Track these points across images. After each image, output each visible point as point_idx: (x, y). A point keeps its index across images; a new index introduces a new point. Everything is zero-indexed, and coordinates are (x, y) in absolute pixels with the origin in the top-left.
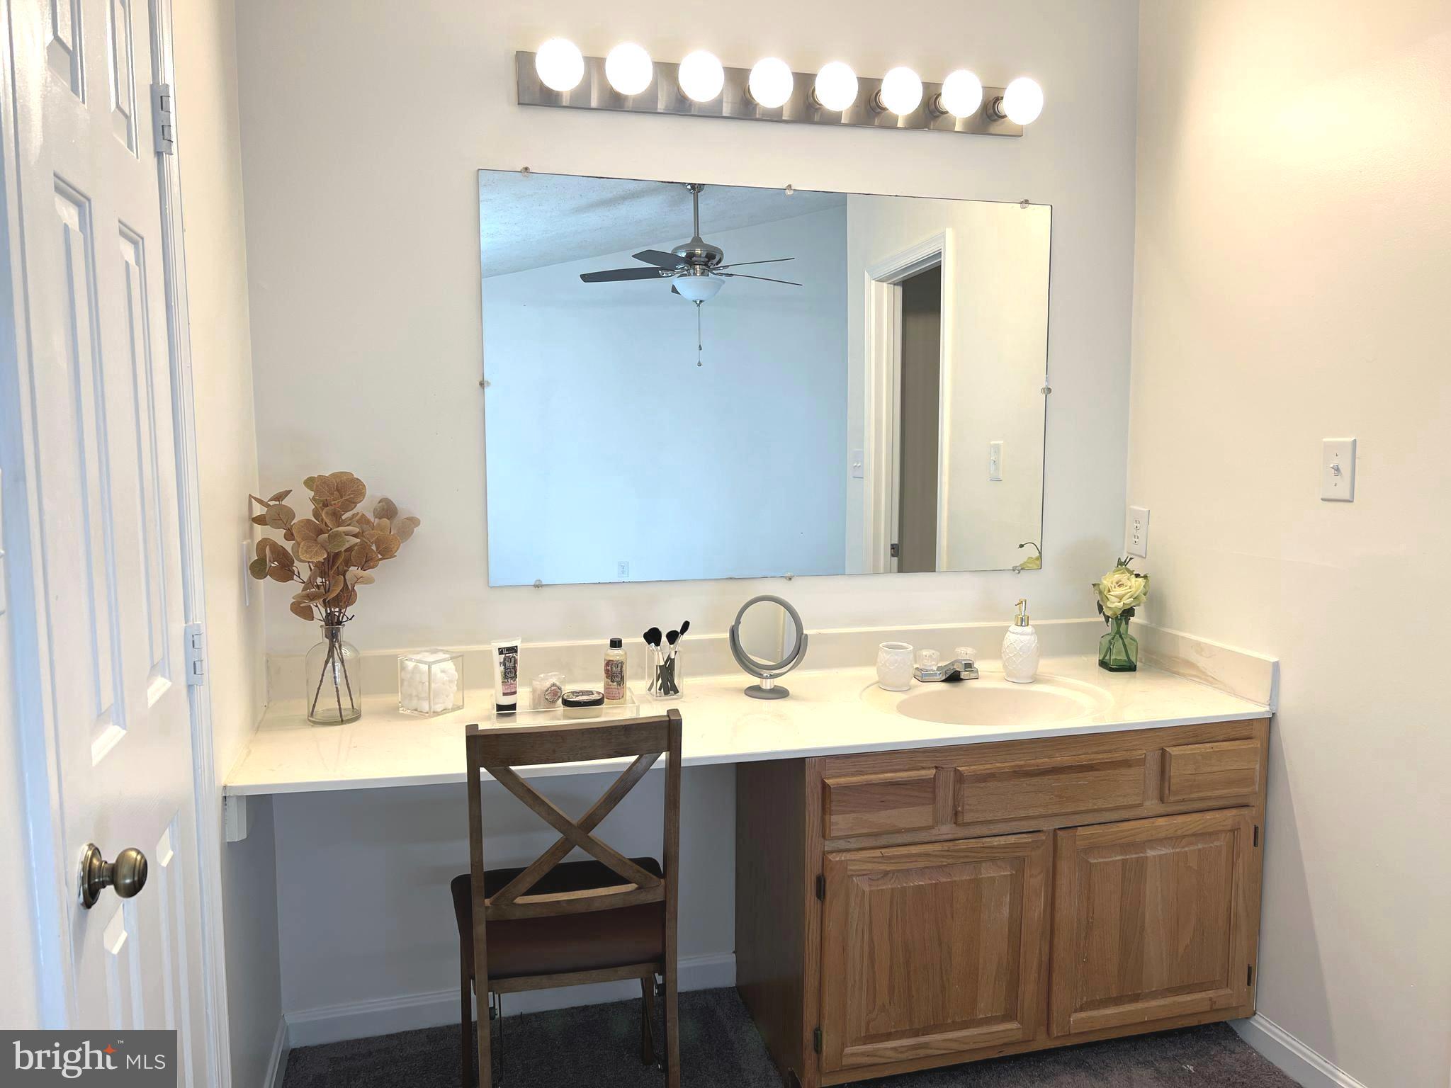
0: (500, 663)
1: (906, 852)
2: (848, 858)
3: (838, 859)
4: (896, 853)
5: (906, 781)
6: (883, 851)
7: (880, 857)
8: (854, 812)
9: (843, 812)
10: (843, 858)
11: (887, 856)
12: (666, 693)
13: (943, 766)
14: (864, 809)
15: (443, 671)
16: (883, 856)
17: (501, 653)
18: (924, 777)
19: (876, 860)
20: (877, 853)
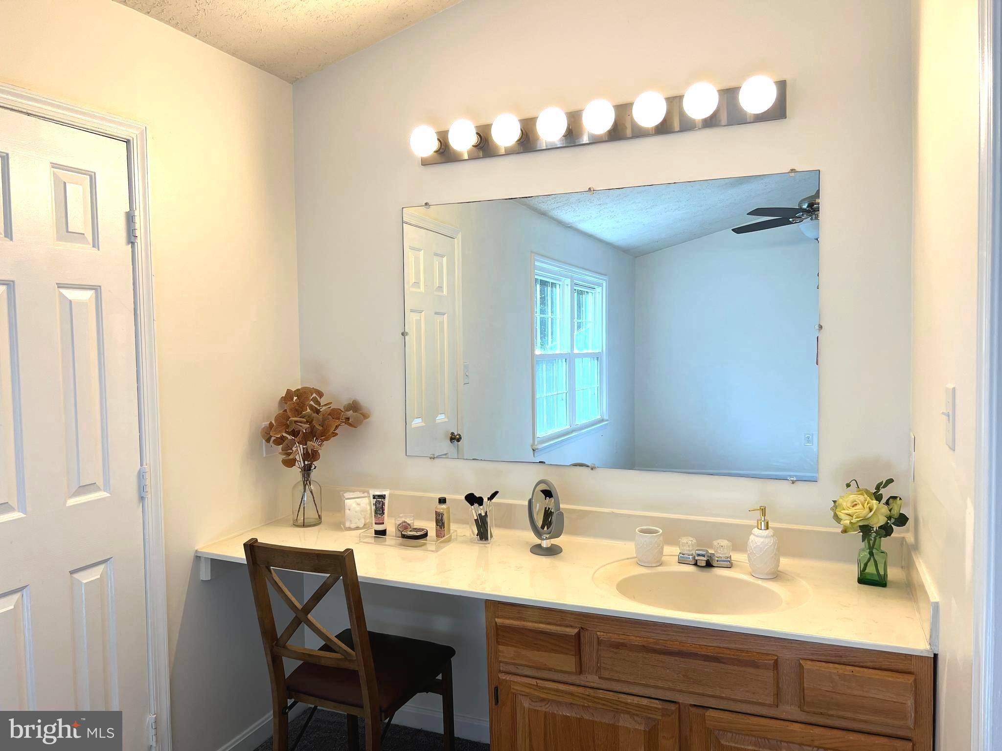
0: (374, 504)
1: (556, 687)
2: (511, 679)
3: (504, 678)
4: (547, 686)
5: (552, 633)
6: (539, 681)
7: (534, 685)
8: (516, 647)
9: (507, 645)
10: (508, 679)
11: (540, 686)
12: (481, 539)
13: (588, 628)
14: (522, 646)
15: (358, 504)
16: (537, 686)
17: (374, 498)
18: (567, 633)
19: (531, 686)
20: (534, 682)
